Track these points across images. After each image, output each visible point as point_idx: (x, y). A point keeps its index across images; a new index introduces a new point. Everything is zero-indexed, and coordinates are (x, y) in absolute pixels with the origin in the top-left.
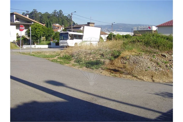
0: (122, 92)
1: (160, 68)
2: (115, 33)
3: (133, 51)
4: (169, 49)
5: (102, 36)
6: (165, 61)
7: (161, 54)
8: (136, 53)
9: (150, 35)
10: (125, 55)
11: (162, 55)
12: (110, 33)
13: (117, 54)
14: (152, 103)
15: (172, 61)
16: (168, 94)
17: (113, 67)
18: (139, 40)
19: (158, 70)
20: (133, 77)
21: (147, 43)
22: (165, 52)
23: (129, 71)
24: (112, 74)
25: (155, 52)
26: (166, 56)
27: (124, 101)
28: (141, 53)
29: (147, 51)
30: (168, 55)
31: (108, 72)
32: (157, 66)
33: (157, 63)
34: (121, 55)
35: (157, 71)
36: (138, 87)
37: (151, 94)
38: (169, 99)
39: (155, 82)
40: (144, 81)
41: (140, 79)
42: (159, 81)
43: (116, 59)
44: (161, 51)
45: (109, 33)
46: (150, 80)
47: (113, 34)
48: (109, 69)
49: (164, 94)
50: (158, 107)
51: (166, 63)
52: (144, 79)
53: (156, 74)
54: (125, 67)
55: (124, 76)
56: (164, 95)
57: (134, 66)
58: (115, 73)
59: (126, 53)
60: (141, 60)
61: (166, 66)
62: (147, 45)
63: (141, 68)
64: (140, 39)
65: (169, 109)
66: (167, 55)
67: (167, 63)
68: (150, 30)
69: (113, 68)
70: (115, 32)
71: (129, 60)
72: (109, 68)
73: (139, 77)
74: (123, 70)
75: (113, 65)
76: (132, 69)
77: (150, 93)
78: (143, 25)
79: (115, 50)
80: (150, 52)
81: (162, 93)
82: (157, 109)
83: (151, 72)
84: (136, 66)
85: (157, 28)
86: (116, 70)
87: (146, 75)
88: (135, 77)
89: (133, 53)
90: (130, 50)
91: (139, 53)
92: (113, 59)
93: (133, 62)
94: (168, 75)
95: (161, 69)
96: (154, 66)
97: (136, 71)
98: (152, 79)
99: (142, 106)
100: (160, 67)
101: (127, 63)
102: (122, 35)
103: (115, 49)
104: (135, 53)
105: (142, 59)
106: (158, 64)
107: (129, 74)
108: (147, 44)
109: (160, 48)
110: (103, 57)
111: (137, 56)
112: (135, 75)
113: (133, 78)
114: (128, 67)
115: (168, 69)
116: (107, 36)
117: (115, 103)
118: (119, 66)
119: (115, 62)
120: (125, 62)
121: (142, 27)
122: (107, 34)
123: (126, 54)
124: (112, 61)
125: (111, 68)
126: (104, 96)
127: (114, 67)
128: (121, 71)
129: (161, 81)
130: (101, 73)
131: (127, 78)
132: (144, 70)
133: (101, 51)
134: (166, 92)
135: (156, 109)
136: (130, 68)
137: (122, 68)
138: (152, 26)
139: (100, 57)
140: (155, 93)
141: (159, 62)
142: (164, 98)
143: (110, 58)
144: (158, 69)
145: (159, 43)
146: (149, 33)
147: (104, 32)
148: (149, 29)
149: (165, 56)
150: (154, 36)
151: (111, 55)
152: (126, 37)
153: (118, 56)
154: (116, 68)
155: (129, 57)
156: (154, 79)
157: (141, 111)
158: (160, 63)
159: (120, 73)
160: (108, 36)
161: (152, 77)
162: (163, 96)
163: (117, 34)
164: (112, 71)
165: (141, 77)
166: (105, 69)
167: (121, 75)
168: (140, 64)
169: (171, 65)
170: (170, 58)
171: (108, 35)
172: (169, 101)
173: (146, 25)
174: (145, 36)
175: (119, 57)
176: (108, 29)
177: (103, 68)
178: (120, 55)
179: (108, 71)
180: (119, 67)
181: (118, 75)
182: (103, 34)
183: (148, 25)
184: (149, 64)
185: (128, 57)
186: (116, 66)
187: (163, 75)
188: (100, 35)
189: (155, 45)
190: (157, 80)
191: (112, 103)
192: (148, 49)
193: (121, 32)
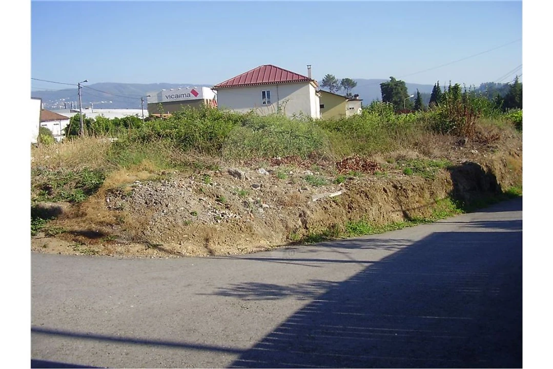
0: (114, 304)
1: (227, 211)
2: (91, 114)
3: (142, 167)
4: (252, 151)
5: (50, 125)
6: (240, 189)
7: (226, 169)
8: (152, 174)
9: (195, 116)
10: (118, 181)
11: (229, 172)
12: (76, 113)
13: (93, 182)
14: (209, 323)
15: (259, 188)
16: (255, 287)
17: (82, 224)
18: (162, 132)
19: (221, 219)
20: (149, 247)
21: (185, 139)
22: (240, 163)
23: (134, 231)
24: (81, 248)
25: (211, 166)
26: (242, 173)
27: (121, 334)
28: (167, 172)
29: (186, 164)
30: (246, 171)
31: (66, 243)
32: (219, 206)
33: (217, 197)
34: (107, 183)
35: (219, 221)
36: (165, 279)
37: (204, 296)
38: (257, 302)
39: (216, 254)
40: (183, 256)
41: (170, 252)
42: (229, 250)
43: (92, 199)
44: (227, 160)
45: (73, 115)
46: (202, 252)
47: (84, 116)
48: (72, 232)
49: (243, 288)
50: (227, 333)
51: (243, 194)
52: (184, 251)
53: (215, 230)
54: (119, 221)
55: (119, 248)
56: (244, 293)
57: (149, 213)
58: (90, 243)
59: (120, 177)
60: (169, 193)
61: (246, 204)
62: (185, 146)
63: (171, 219)
64: (164, 130)
65: (259, 334)
66: (243, 171)
67: (246, 196)
68: (197, 98)
69: (84, 227)
70: (90, 110)
71: (131, 197)
72: (69, 229)
73: (166, 246)
74: (117, 230)
75: (82, 216)
76: (142, 224)
77: (203, 291)
78: (176, 86)
79: (85, 170)
80: (195, 167)
81: (238, 288)
82: (224, 342)
83: (201, 226)
84: (156, 214)
85: (216, 92)
86: (93, 232)
87: (188, 239)
88: (155, 246)
89: (145, 175)
90: (133, 165)
91: (162, 171)
92: (80, 197)
93: (146, 203)
94: (251, 231)
95: (231, 215)
96: (209, 206)
97: (155, 229)
98: (206, 247)
99: (178, 339)
100: (227, 208)
101: (127, 206)
102: (113, 118)
103: (87, 165)
104: (149, 175)
105: (172, 191)
106: (219, 200)
107: (135, 240)
108: (185, 141)
109: (225, 152)
110: (49, 194)
111: (154, 181)
112: (155, 243)
113: (150, 251)
114: (131, 218)
115: (251, 211)
116: (65, 124)
117: (90, 344)
118: (102, 220)
119: (88, 207)
120: (119, 204)
121: (173, 92)
122: (67, 119)
123: (122, 180)
124: (79, 204)
125: (76, 228)
126: (56, 327)
127: (87, 222)
128: (107, 234)
129: (234, 251)
130: (45, 246)
131: (130, 256)
132: (180, 222)
133: (40, 176)
134: (249, 281)
135: (220, 343)
136: (137, 220)
137: (111, 225)
138: (201, 86)
139: (40, 195)
140: (217, 290)
141: (223, 194)
142: (243, 303)
143: (73, 195)
144: (222, 216)
145: (222, 137)
146: (192, 108)
147: (56, 111)
148: (193, 97)
149: (239, 175)
150: (204, 116)
151: (74, 185)
152: (126, 125)
153: (96, 187)
154: (93, 225)
155: (132, 189)
156: (212, 246)
157: (174, 357)
158: (226, 196)
159: (108, 241)
160: (68, 126)
161: (207, 240)
162: (240, 296)
163: (97, 115)
164: (80, 238)
165: (174, 245)
166: (57, 233)
167: (110, 247)
168: (167, 206)
169: (259, 199)
170: (253, 178)
171: (68, 122)
172: (258, 311)
173: (184, 86)
174: (179, 118)
175: (101, 191)
176: (67, 101)
177: (50, 232)
178: (102, 183)
179: (66, 239)
180: (101, 223)
181: (99, 247)
182: (52, 120)
183: (191, 86)
184: (192, 203)
185: (128, 188)
186: (91, 220)
187: (237, 231)
188: (41, 121)
189: (209, 144)
190: (221, 249)
191: (80, 344)
192: (190, 156)
193: (109, 110)
